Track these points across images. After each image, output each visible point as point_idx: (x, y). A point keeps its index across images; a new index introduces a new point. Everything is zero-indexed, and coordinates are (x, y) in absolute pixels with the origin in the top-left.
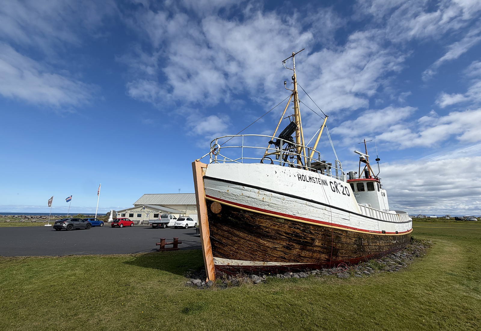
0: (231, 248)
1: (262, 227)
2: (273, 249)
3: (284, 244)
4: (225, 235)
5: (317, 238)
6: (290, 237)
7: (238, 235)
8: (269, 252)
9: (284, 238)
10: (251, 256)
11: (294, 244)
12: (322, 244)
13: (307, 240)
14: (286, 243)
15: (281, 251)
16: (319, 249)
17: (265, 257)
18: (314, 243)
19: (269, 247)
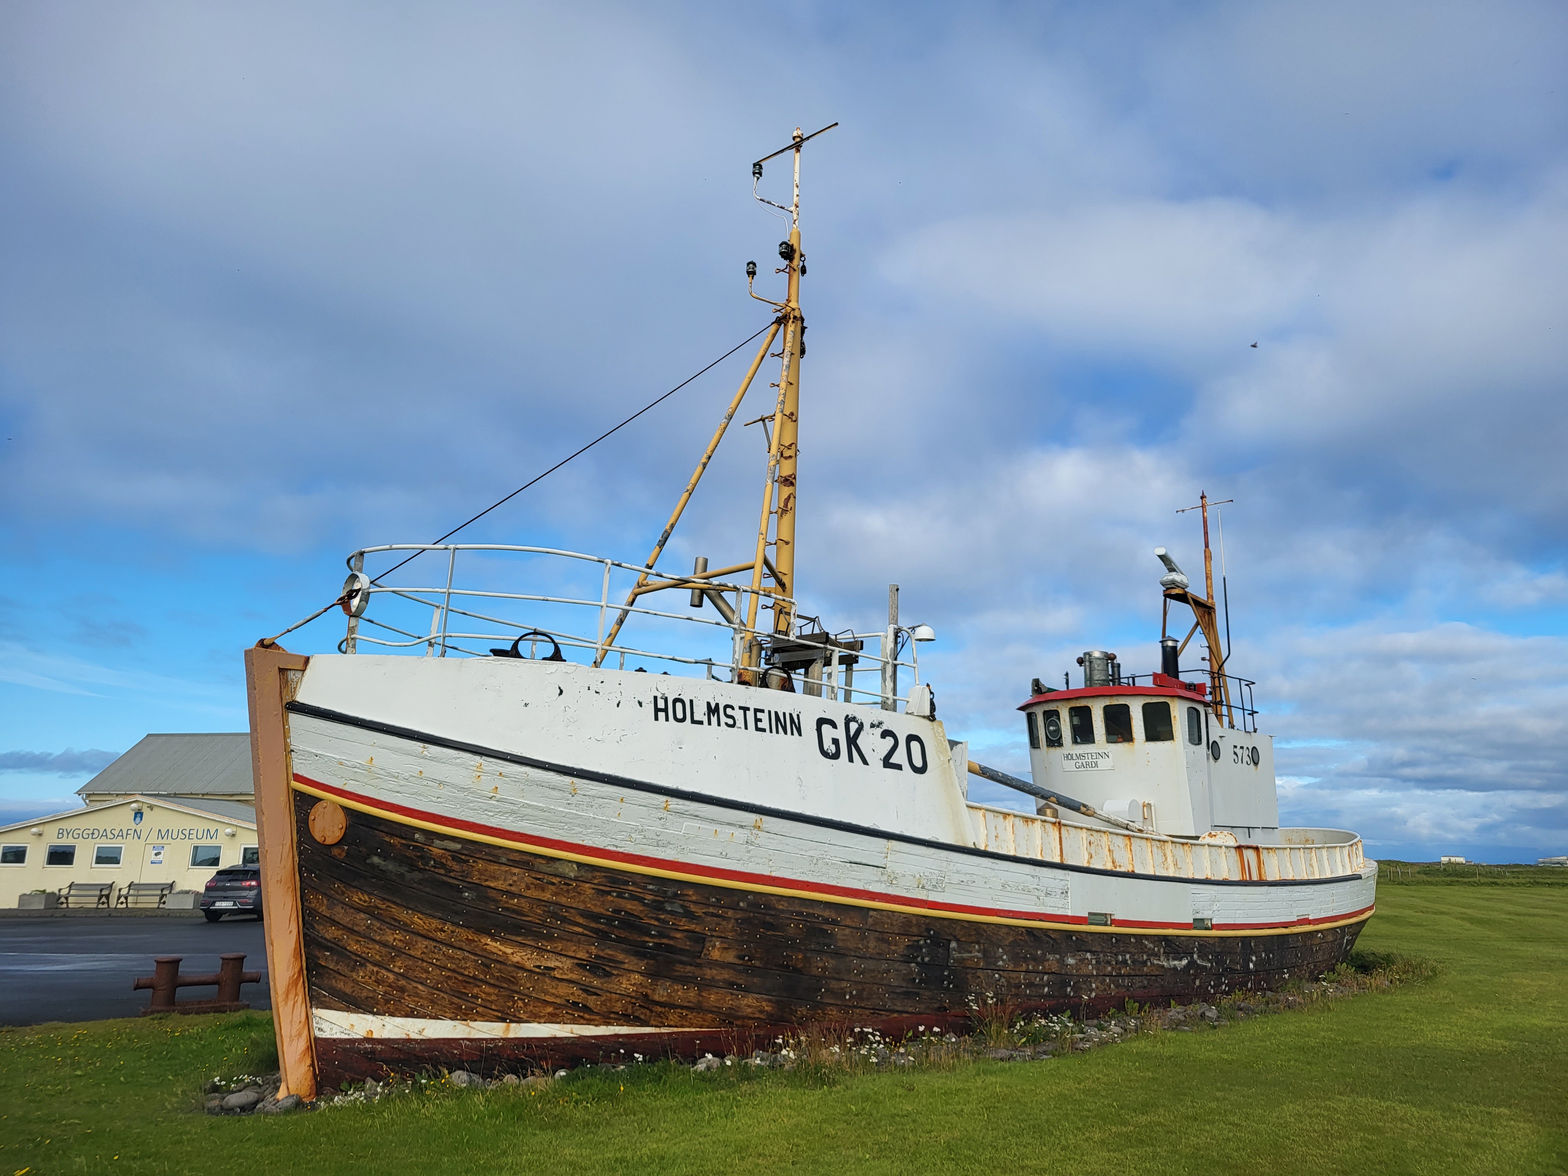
0: (378, 972)
1: (492, 894)
2: (538, 973)
3: (578, 956)
4: (357, 925)
5: (714, 934)
6: (602, 931)
7: (405, 924)
8: (525, 983)
9: (578, 934)
10: (456, 1000)
11: (621, 957)
12: (742, 958)
13: (671, 942)
14: (587, 952)
15: (570, 981)
16: (726, 975)
17: (510, 1004)
18: (705, 951)
19: (523, 968)
